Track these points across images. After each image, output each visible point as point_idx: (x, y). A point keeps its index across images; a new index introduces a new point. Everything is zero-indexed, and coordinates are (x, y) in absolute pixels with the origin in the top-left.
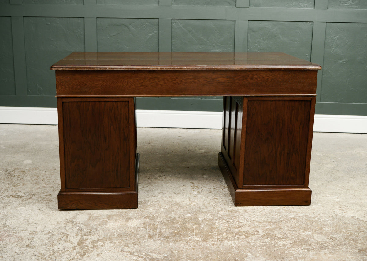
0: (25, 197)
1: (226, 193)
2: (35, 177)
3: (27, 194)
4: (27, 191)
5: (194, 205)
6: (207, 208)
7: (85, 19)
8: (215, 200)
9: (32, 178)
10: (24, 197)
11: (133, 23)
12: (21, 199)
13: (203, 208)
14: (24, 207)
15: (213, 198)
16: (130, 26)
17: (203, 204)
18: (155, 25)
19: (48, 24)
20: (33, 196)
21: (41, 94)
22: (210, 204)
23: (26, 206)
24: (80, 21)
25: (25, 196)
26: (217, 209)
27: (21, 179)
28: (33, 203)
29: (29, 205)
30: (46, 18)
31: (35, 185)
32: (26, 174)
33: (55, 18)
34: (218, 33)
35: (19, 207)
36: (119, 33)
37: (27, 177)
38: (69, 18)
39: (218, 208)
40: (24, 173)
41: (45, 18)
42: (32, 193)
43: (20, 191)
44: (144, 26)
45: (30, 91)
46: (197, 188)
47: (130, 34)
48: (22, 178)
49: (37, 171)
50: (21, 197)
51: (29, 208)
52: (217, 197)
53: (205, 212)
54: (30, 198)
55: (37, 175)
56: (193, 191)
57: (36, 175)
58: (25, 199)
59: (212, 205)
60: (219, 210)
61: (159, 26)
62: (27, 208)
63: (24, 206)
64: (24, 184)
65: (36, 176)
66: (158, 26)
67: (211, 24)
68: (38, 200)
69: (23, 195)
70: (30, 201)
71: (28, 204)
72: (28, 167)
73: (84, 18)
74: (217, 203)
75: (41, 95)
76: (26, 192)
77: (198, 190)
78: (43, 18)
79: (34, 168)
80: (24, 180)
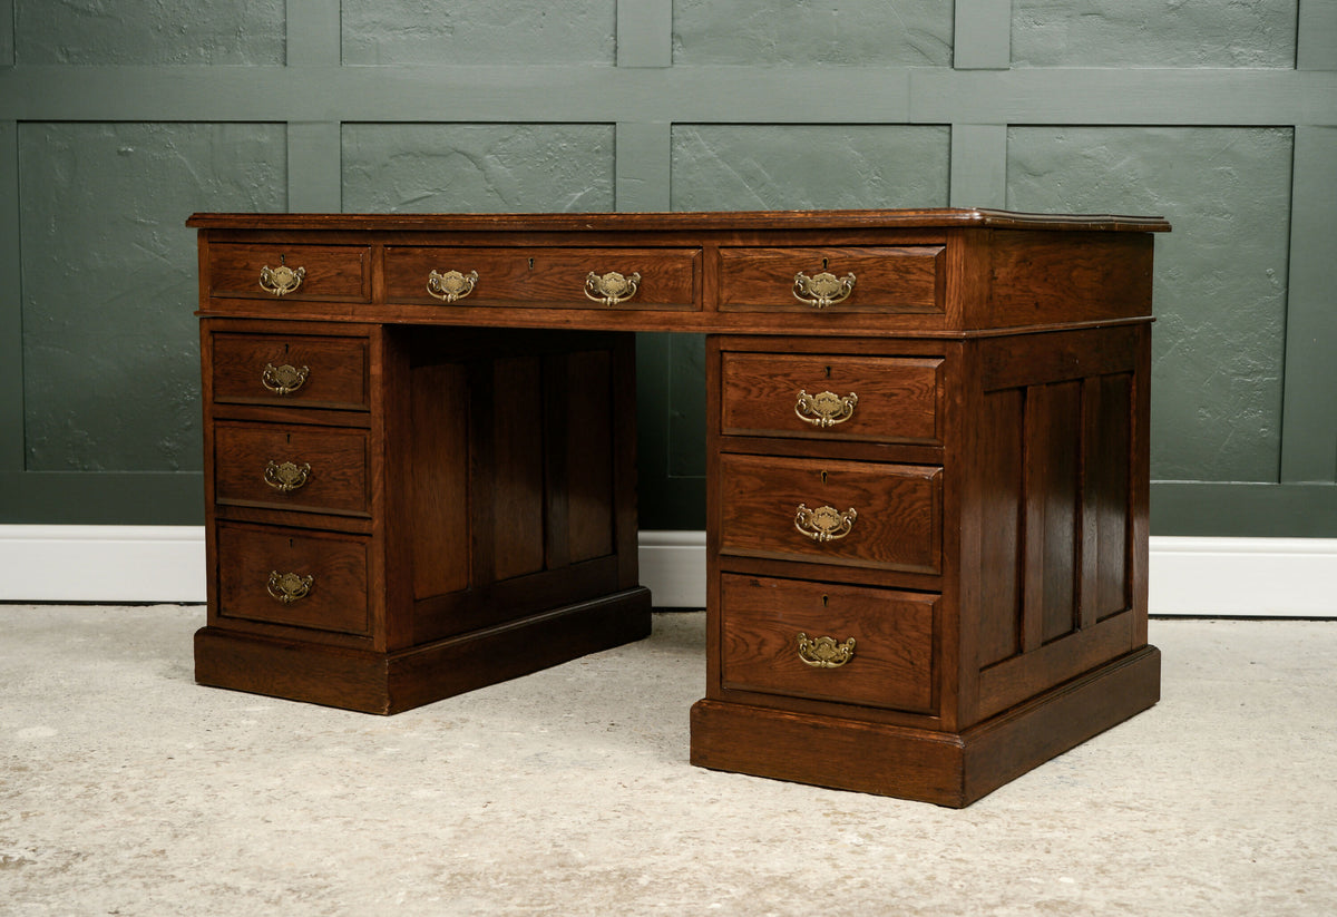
0: (39, 865)
1: (1000, 838)
2: (80, 789)
3: (50, 852)
4: (49, 842)
5: (865, 885)
6: (928, 894)
7: (291, 129)
8: (957, 864)
9: (64, 791)
10: (35, 863)
11: (502, 145)
12: (21, 873)
13: (913, 897)
14: (41, 902)
15: (942, 857)
16: (488, 157)
17: (904, 881)
18: (597, 151)
19: (127, 152)
20: (80, 859)
21: (86, 467)
22: (939, 880)
23: (49, 898)
24: (266, 136)
25: (37, 859)
26: (981, 899)
27: (11, 797)
28: (79, 888)
29: (61, 895)
30: (116, 125)
31: (81, 816)
32: (35, 779)
33: (156, 127)
34: (874, 181)
35: (15, 903)
36: (439, 190)
37: (41, 788)
38: (217, 126)
39: (980, 895)
40: (23, 773)
41: (111, 125)
42: (73, 849)
43: (13, 840)
44: (550, 157)
45: (34, 450)
46: (856, 821)
47: (489, 191)
48: (18, 794)
49: (86, 766)
50: (21, 862)
51: (67, 907)
52: (958, 856)
53: (924, 909)
54: (65, 869)
55: (88, 780)
56: (841, 830)
57: (81, 780)
58: (39, 873)
59: (951, 885)
60: (992, 902)
61: (615, 154)
62: (54, 906)
63: (38, 899)
64: (27, 813)
65: (81, 783)
66: (610, 156)
67: (845, 141)
68: (104, 874)
69: (29, 855)
70: (64, 878)
71: (56, 893)
72: (37, 752)
73: (286, 122)
74: (969, 876)
75: (84, 469)
76: (39, 844)
77: (864, 829)
78: (104, 126)
79: (69, 756)
80: (28, 799)
